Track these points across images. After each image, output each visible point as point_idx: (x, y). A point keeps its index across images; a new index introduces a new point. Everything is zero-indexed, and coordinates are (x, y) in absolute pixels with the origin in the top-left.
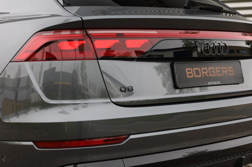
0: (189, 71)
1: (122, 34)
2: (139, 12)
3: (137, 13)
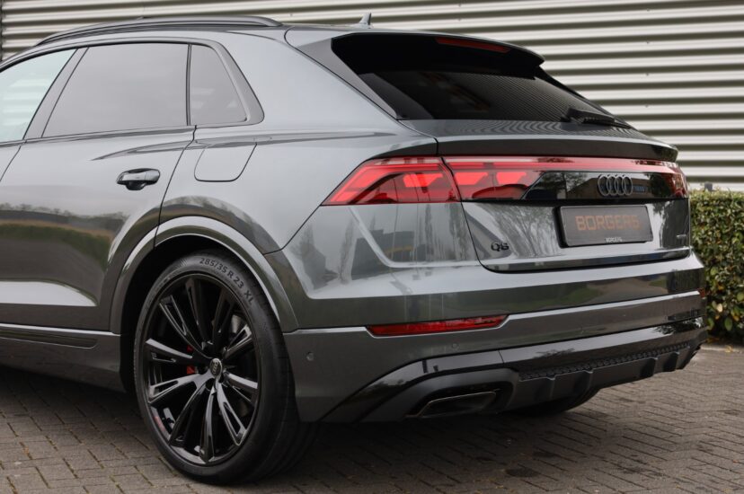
0: (580, 220)
1: (492, 164)
2: (497, 130)
3: (493, 132)
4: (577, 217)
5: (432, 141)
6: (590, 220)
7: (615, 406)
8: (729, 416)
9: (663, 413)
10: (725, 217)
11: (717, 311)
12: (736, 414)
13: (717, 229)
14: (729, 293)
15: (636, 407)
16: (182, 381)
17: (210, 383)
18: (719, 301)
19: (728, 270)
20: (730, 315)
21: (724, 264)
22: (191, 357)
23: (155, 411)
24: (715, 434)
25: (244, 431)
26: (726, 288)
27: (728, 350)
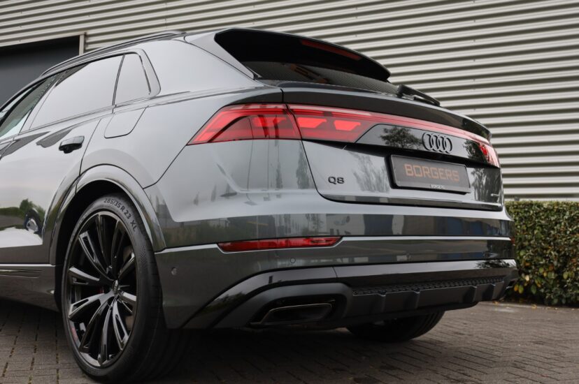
0: (408, 167)
4: (406, 165)
5: (278, 90)
6: (417, 169)
7: (450, 337)
8: (536, 345)
9: (486, 342)
10: (529, 216)
11: (525, 281)
12: (542, 344)
13: (524, 224)
14: (533, 267)
15: (466, 338)
16: (91, 299)
17: (110, 300)
18: (527, 274)
19: (532, 252)
20: (534, 283)
21: (529, 248)
22: (98, 280)
23: (72, 324)
24: (527, 356)
25: (126, 337)
26: (531, 264)
27: (534, 307)
